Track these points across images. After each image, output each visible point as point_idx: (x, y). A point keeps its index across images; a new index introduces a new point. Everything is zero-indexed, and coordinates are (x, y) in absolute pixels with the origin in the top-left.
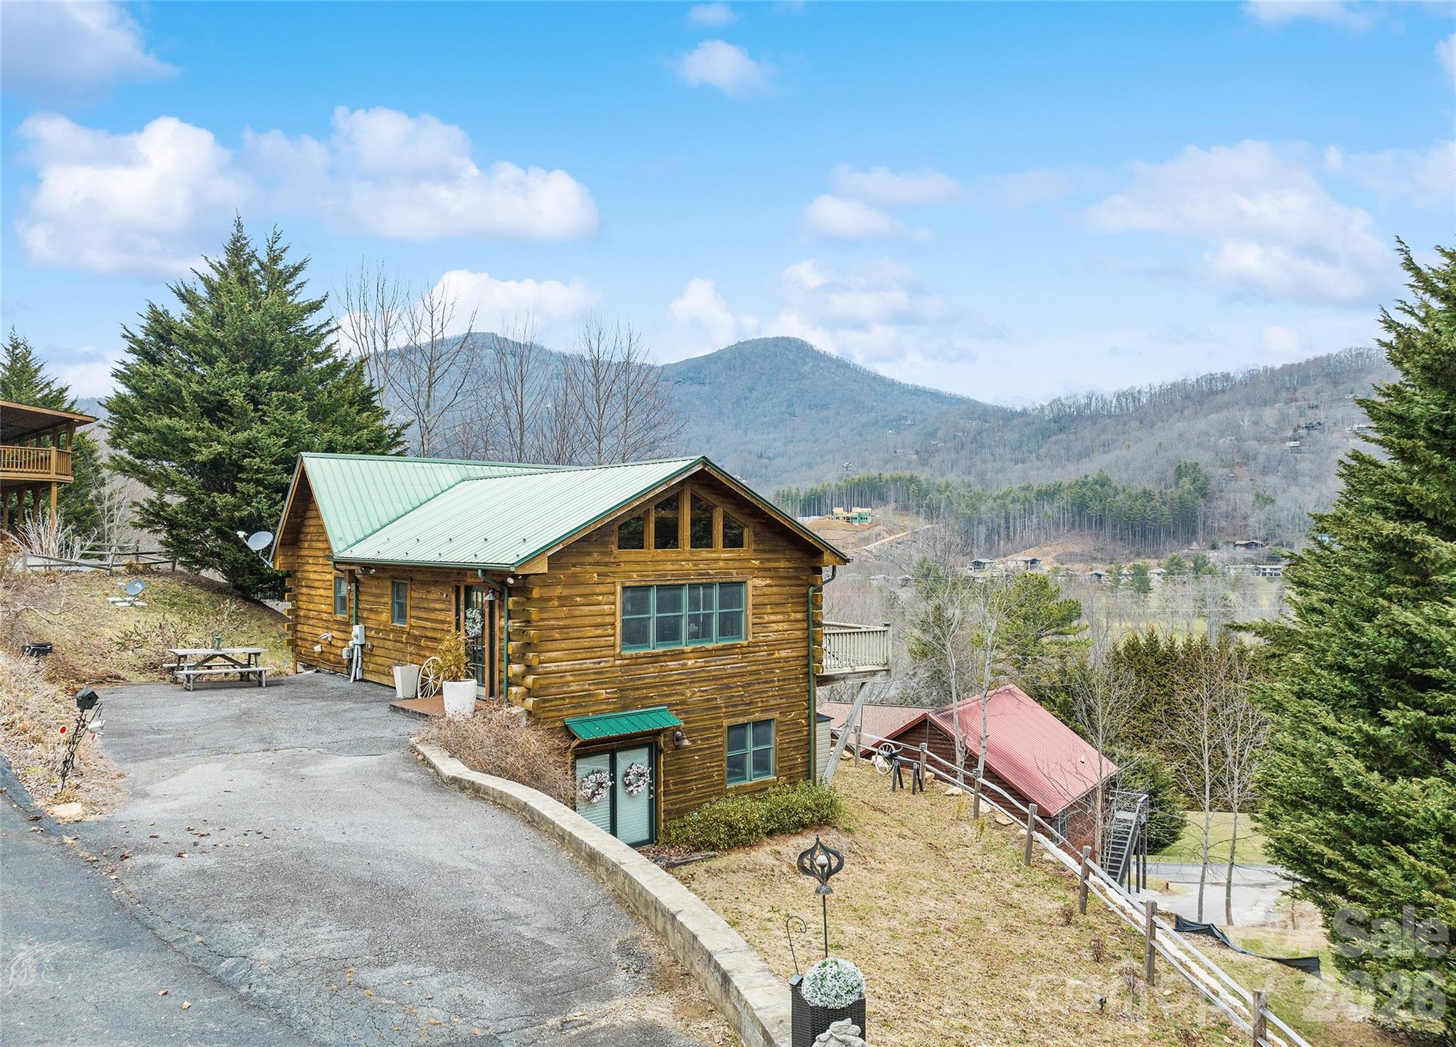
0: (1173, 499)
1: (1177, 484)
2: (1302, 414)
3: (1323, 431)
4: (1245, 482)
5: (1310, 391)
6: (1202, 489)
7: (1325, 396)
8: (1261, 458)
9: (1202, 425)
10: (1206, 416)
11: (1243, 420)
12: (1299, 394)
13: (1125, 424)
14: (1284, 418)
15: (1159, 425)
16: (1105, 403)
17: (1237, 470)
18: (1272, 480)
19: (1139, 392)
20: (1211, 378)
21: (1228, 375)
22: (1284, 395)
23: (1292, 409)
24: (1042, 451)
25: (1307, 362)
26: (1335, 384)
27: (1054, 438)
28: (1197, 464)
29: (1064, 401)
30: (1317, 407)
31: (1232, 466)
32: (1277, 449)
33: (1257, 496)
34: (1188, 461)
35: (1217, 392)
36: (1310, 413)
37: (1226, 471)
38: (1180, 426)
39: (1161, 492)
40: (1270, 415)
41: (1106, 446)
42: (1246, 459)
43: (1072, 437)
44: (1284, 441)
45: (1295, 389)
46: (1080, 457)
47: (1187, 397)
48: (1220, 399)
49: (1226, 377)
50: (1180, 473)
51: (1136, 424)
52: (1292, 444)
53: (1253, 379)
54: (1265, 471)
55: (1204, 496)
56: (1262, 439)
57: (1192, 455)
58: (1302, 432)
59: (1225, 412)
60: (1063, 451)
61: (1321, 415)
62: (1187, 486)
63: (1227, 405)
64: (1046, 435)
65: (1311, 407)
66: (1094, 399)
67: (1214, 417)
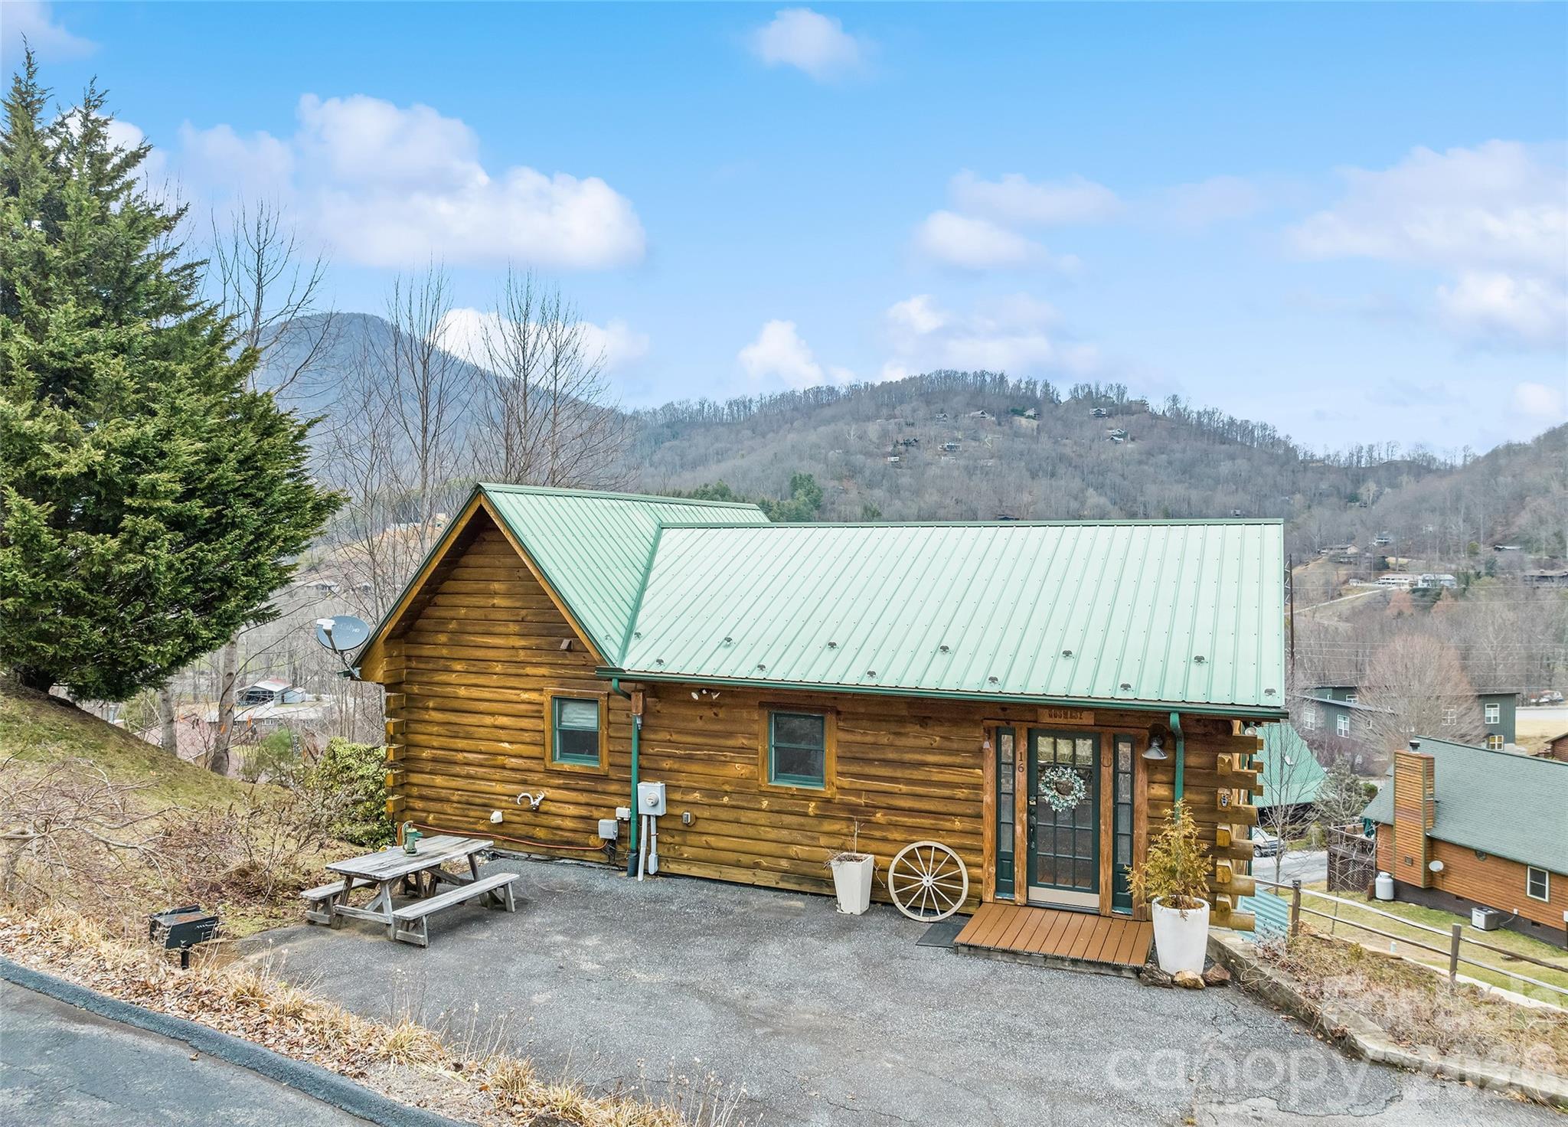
0: (789, 511)
1: (792, 496)
2: (900, 430)
3: (918, 448)
4: (853, 494)
5: (907, 408)
6: (815, 501)
7: (921, 413)
8: (867, 473)
9: (812, 437)
10: (815, 428)
11: (849, 434)
12: (897, 412)
13: (738, 432)
14: (884, 434)
15: (770, 435)
16: (716, 409)
17: (845, 483)
18: (879, 493)
19: (750, 401)
20: (818, 391)
21: (833, 388)
22: (885, 411)
23: (891, 425)
24: (656, 458)
25: (904, 380)
26: (928, 403)
27: (667, 444)
28: (811, 476)
29: (676, 406)
30: (913, 424)
31: (840, 479)
32: (880, 463)
33: (866, 509)
34: (803, 473)
35: (823, 406)
36: (907, 430)
37: (836, 483)
38: (792, 437)
39: (778, 504)
40: (873, 429)
41: (721, 455)
42: (854, 472)
43: (686, 444)
44: (885, 455)
45: (894, 408)
46: (694, 465)
47: (796, 409)
48: (828, 412)
49: (831, 390)
50: (795, 484)
51: (749, 433)
52: (892, 459)
53: (855, 391)
54: (870, 485)
55: (818, 507)
56: (868, 454)
57: (805, 468)
58: (902, 448)
59: (833, 425)
60: (677, 458)
61: (917, 432)
62: (803, 498)
63: (834, 419)
64: (658, 440)
65: (908, 425)
66: (706, 406)
67: (822, 429)
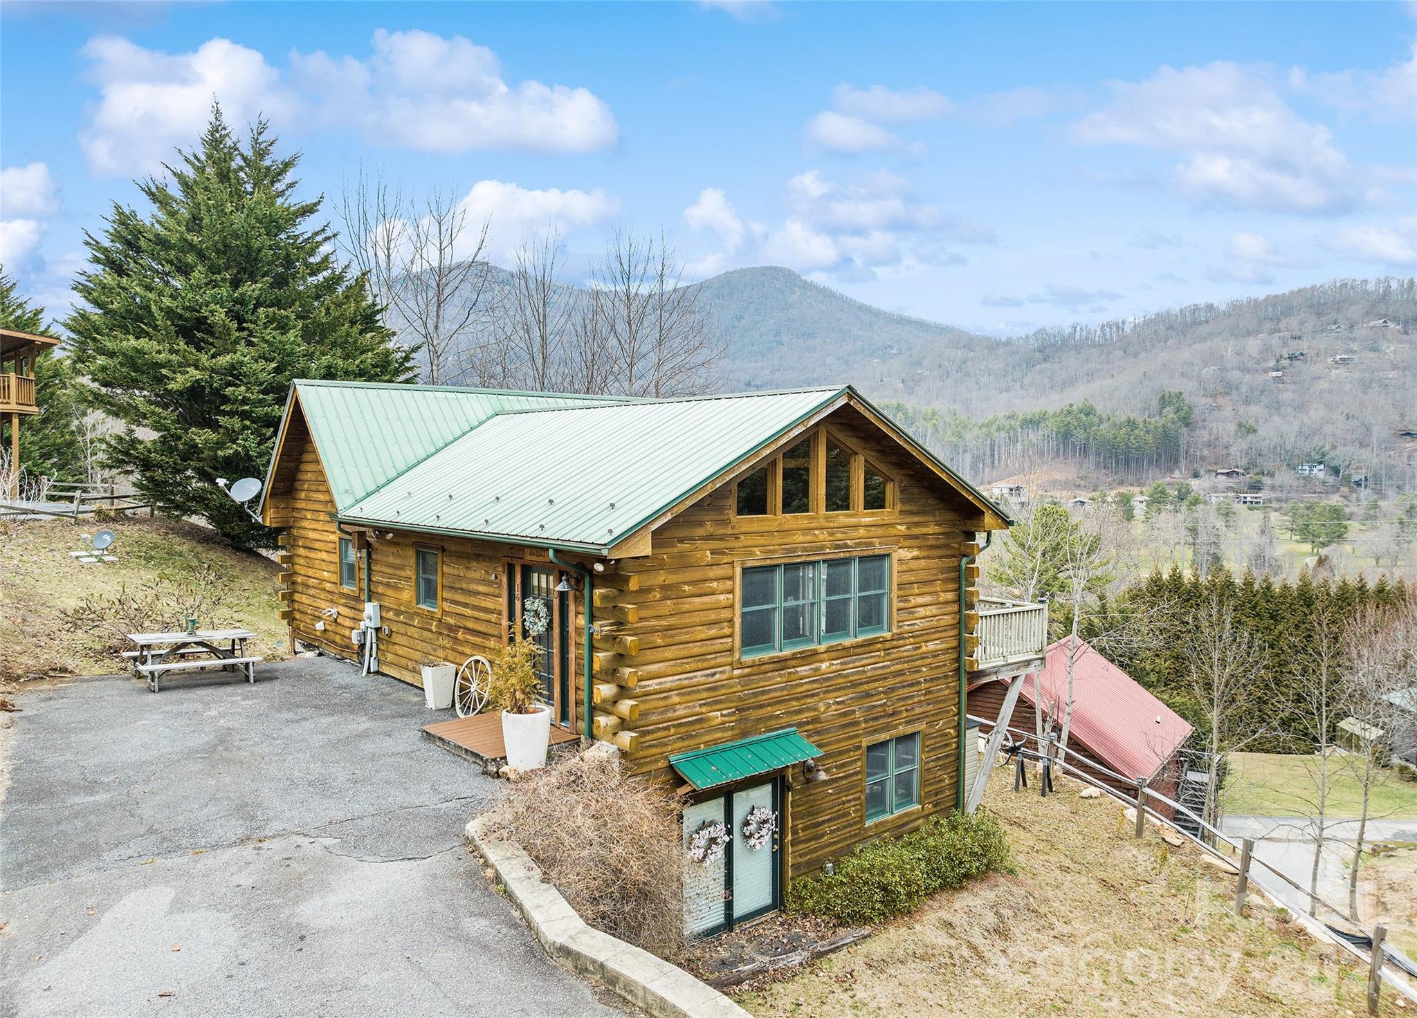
0: (1156, 428)
1: (1161, 413)
2: (1285, 345)
3: (1306, 362)
4: (1227, 412)
5: (1293, 322)
6: (1185, 418)
7: (1309, 326)
8: (1244, 389)
9: (1186, 354)
10: (1190, 346)
11: (1226, 351)
12: (1282, 325)
13: (1109, 353)
14: (1266, 349)
15: (1143, 354)
16: (1089, 332)
17: (1220, 400)
18: (1255, 410)
19: (1123, 322)
20: (1196, 309)
21: (1212, 305)
22: (1267, 325)
23: (1275, 340)
24: (1026, 380)
25: (1292, 293)
26: (1319, 315)
27: (1038, 367)
28: (1181, 393)
29: (1048, 330)
30: (1300, 338)
31: (1214, 396)
32: (1260, 378)
33: (1240, 425)
34: (1172, 391)
35: (1200, 323)
36: (1293, 343)
37: (1209, 400)
38: (1164, 356)
39: (1145, 421)
40: (1253, 345)
41: (1090, 376)
42: (1229, 389)
43: (1056, 366)
44: (1266, 371)
45: (1279, 320)
46: (1064, 386)
47: (1170, 328)
48: (1204, 329)
49: (1210, 307)
50: (1164, 402)
51: (1120, 353)
52: (1274, 374)
53: (1236, 309)
54: (1247, 401)
55: (1187, 425)
56: (1244, 370)
57: (1174, 386)
58: (1285, 362)
59: (1209, 343)
60: (1047, 380)
61: (1303, 346)
62: (1171, 415)
63: (1211, 335)
64: (1030, 364)
65: (1294, 338)
66: (1078, 329)
67: (1198, 347)
